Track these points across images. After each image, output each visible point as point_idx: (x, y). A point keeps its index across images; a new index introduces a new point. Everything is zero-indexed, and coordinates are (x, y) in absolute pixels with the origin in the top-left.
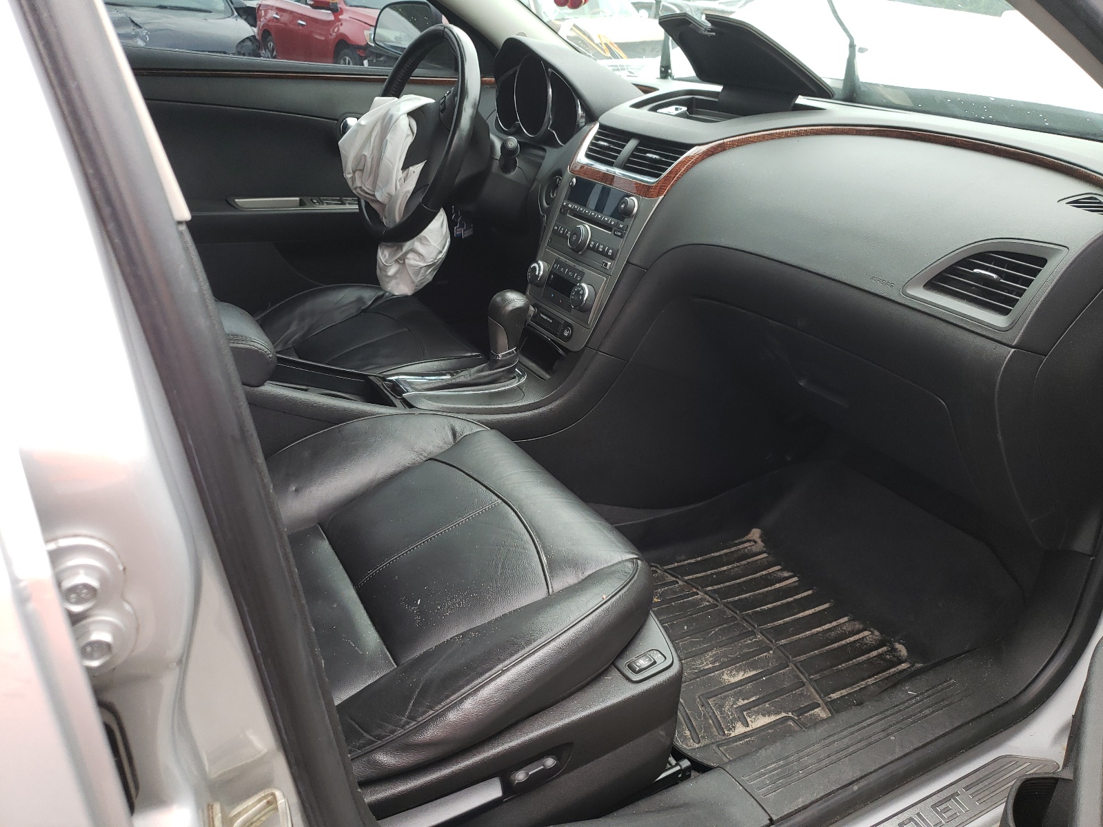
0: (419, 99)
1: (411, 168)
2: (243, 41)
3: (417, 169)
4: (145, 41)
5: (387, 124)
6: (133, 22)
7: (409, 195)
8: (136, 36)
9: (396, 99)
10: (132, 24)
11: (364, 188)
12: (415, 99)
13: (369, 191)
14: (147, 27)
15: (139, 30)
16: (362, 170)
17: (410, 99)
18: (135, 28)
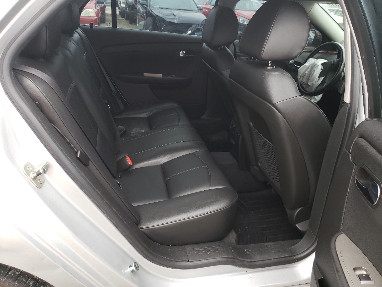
0: (324, 60)
1: (321, 78)
2: (203, 21)
3: (322, 78)
4: (177, 20)
5: (314, 66)
6: (174, 14)
7: (319, 84)
8: (174, 19)
9: (316, 59)
10: (173, 15)
11: (303, 81)
12: (322, 60)
13: (304, 82)
14: (178, 16)
15: (175, 17)
16: (303, 77)
17: (321, 60)
18: (174, 16)
